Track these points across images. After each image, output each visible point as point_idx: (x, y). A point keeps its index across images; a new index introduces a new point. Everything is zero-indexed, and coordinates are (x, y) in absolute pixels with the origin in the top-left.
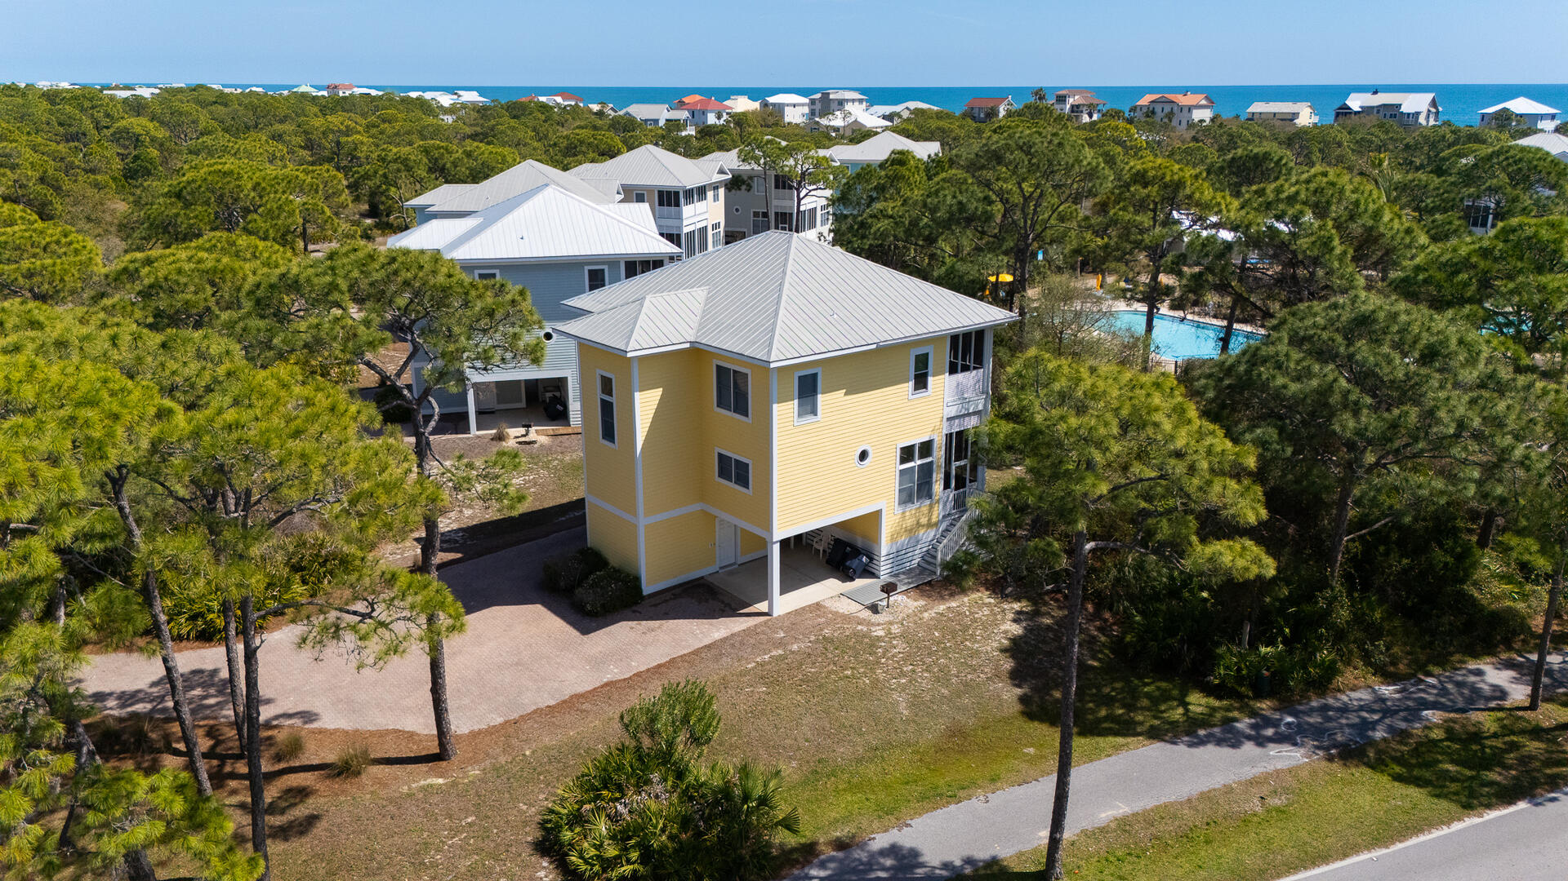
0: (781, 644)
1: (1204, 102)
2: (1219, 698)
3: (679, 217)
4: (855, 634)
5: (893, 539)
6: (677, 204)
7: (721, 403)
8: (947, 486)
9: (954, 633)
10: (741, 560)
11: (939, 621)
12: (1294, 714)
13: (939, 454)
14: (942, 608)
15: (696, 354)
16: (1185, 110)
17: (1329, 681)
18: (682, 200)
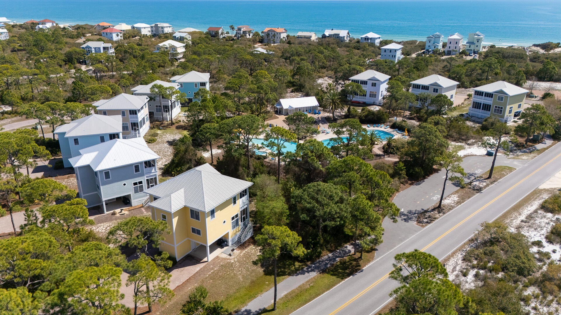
0: (212, 269)
1: (284, 31)
2: (301, 263)
4: (228, 263)
5: (232, 237)
7: (192, 217)
8: (241, 221)
9: (248, 258)
11: (244, 255)
12: (314, 264)
13: (239, 216)
14: (244, 252)
16: (279, 34)
17: (320, 255)
18: (137, 113)
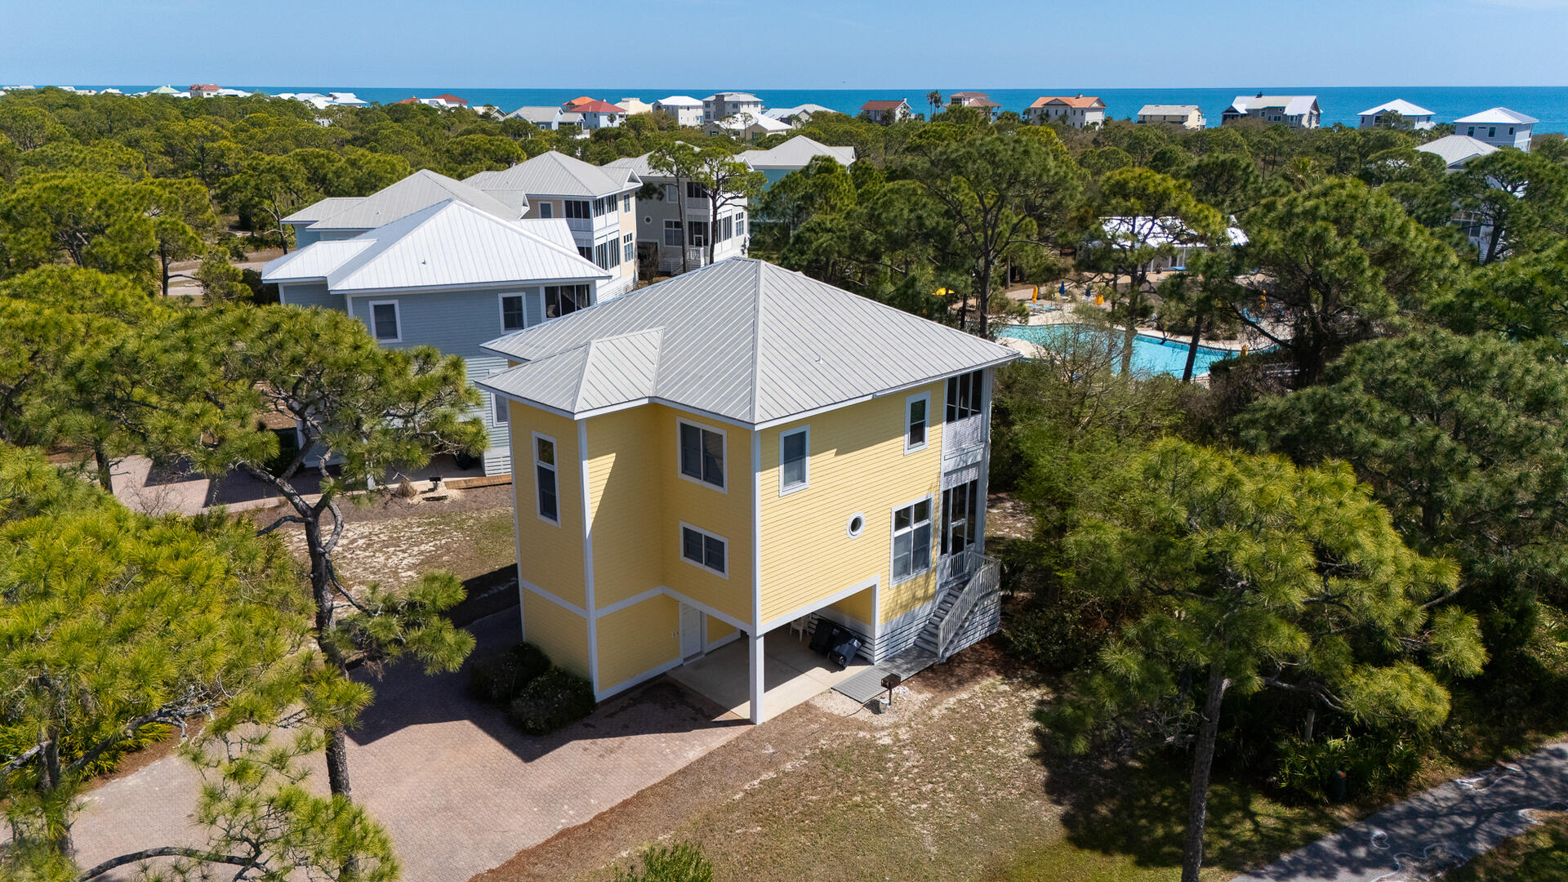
0: (771, 763)
1: (1096, 105)
2: (1289, 804)
3: (590, 229)
4: (858, 743)
5: (887, 618)
6: (587, 215)
7: (687, 469)
8: (944, 551)
9: (972, 735)
10: (708, 648)
11: (952, 720)
12: (1381, 825)
13: (936, 514)
14: (951, 701)
15: (655, 410)
16: (1078, 113)
17: (1408, 778)
18: (592, 211)
